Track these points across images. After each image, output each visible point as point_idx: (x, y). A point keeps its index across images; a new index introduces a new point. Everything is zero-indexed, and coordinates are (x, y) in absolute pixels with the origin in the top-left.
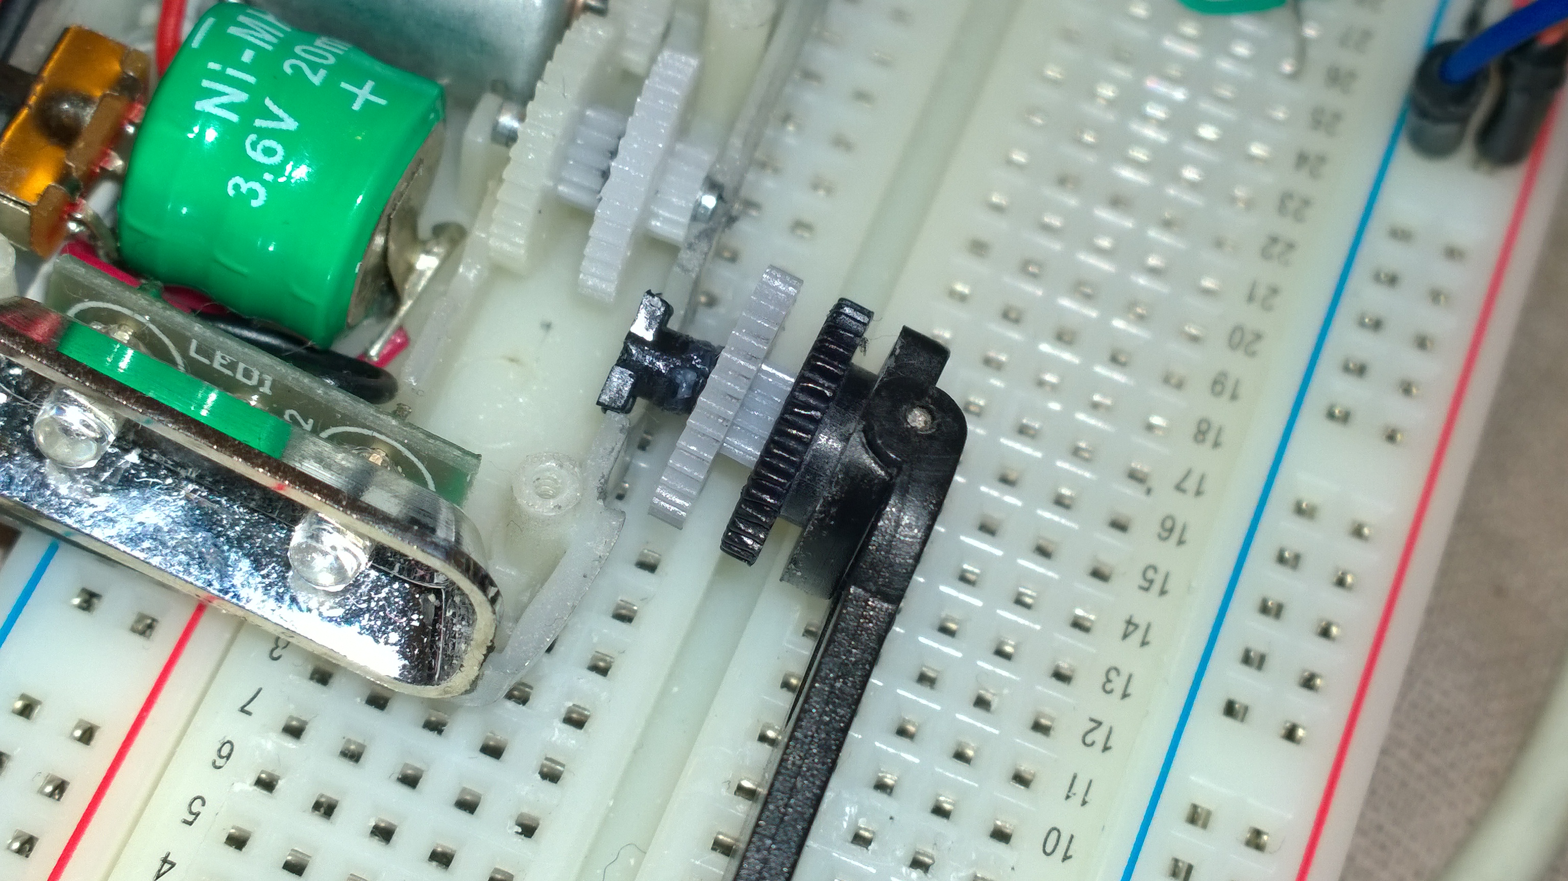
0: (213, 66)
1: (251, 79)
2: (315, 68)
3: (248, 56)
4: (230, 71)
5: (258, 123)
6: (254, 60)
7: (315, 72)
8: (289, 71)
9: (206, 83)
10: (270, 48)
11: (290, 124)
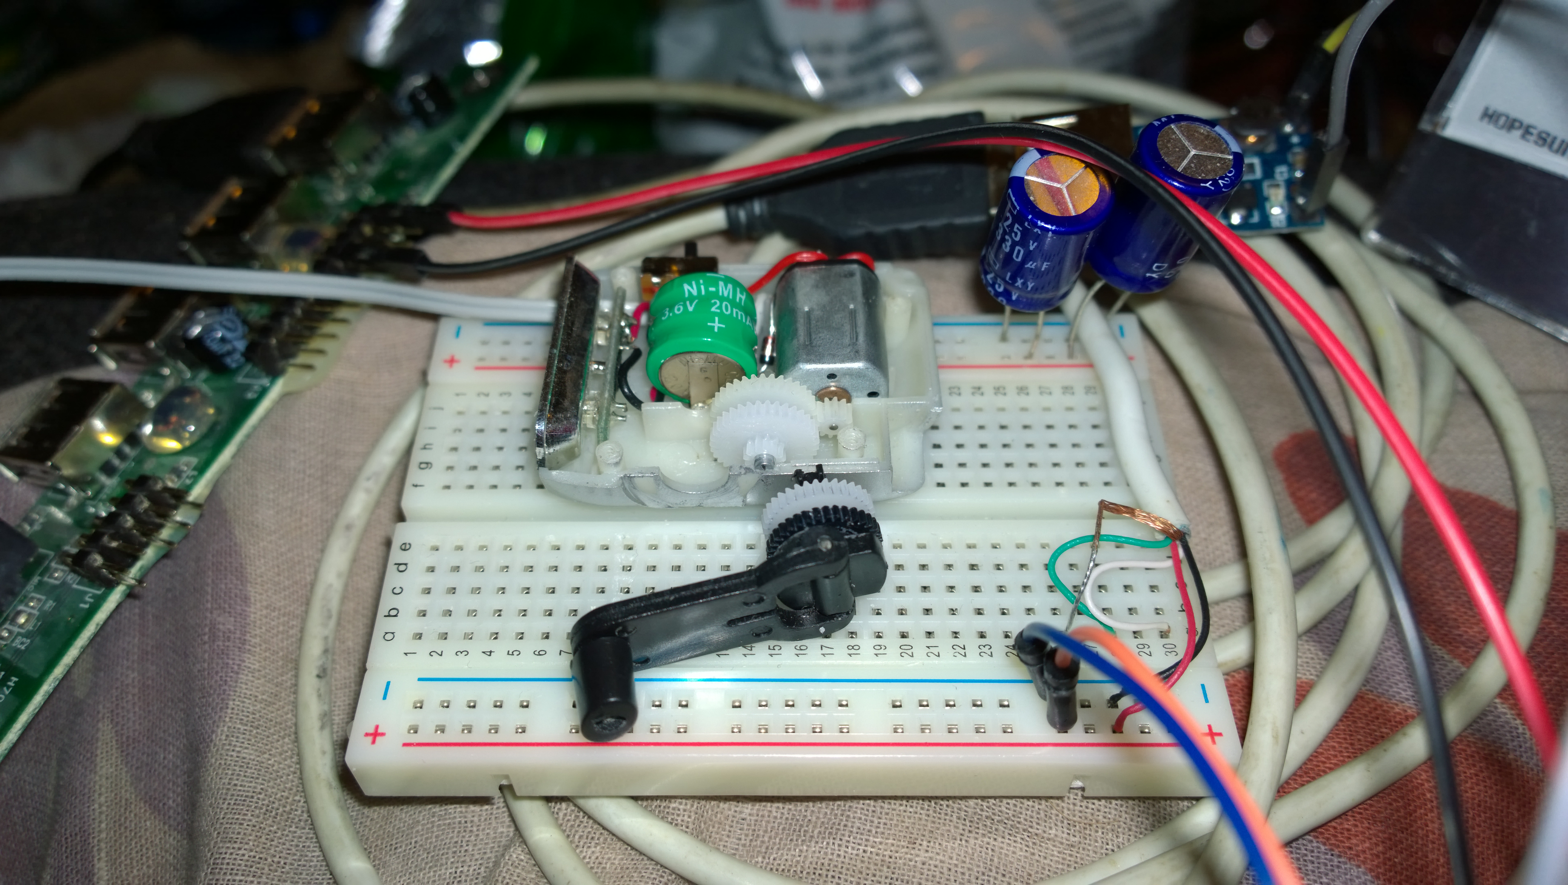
0: (701, 281)
1: (703, 293)
2: (720, 308)
3: (712, 289)
4: (702, 287)
5: (688, 303)
6: (712, 292)
7: (717, 308)
8: (713, 301)
9: (694, 283)
10: (721, 294)
11: (691, 309)
